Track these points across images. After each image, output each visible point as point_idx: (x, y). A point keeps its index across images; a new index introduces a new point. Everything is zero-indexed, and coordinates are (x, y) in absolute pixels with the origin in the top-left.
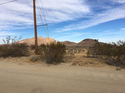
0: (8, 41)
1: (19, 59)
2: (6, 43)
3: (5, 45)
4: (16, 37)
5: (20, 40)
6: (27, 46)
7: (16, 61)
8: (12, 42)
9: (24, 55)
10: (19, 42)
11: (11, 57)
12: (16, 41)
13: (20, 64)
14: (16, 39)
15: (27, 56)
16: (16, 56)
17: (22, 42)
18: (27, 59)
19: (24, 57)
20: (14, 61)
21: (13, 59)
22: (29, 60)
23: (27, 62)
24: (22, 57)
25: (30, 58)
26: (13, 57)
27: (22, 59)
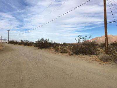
0: (79, 40)
1: (88, 57)
2: (78, 42)
3: (77, 43)
4: (86, 36)
5: (89, 39)
6: (97, 45)
7: (86, 58)
8: (83, 41)
9: (93, 54)
10: (89, 41)
11: (82, 55)
12: (86, 40)
13: (90, 62)
14: (86, 38)
15: (97, 55)
16: (86, 54)
17: (92, 41)
18: (97, 57)
19: (93, 56)
20: (84, 58)
21: (84, 56)
22: (99, 59)
23: (97, 61)
24: (92, 55)
25: (99, 57)
26: (83, 55)
27: (91, 57)
